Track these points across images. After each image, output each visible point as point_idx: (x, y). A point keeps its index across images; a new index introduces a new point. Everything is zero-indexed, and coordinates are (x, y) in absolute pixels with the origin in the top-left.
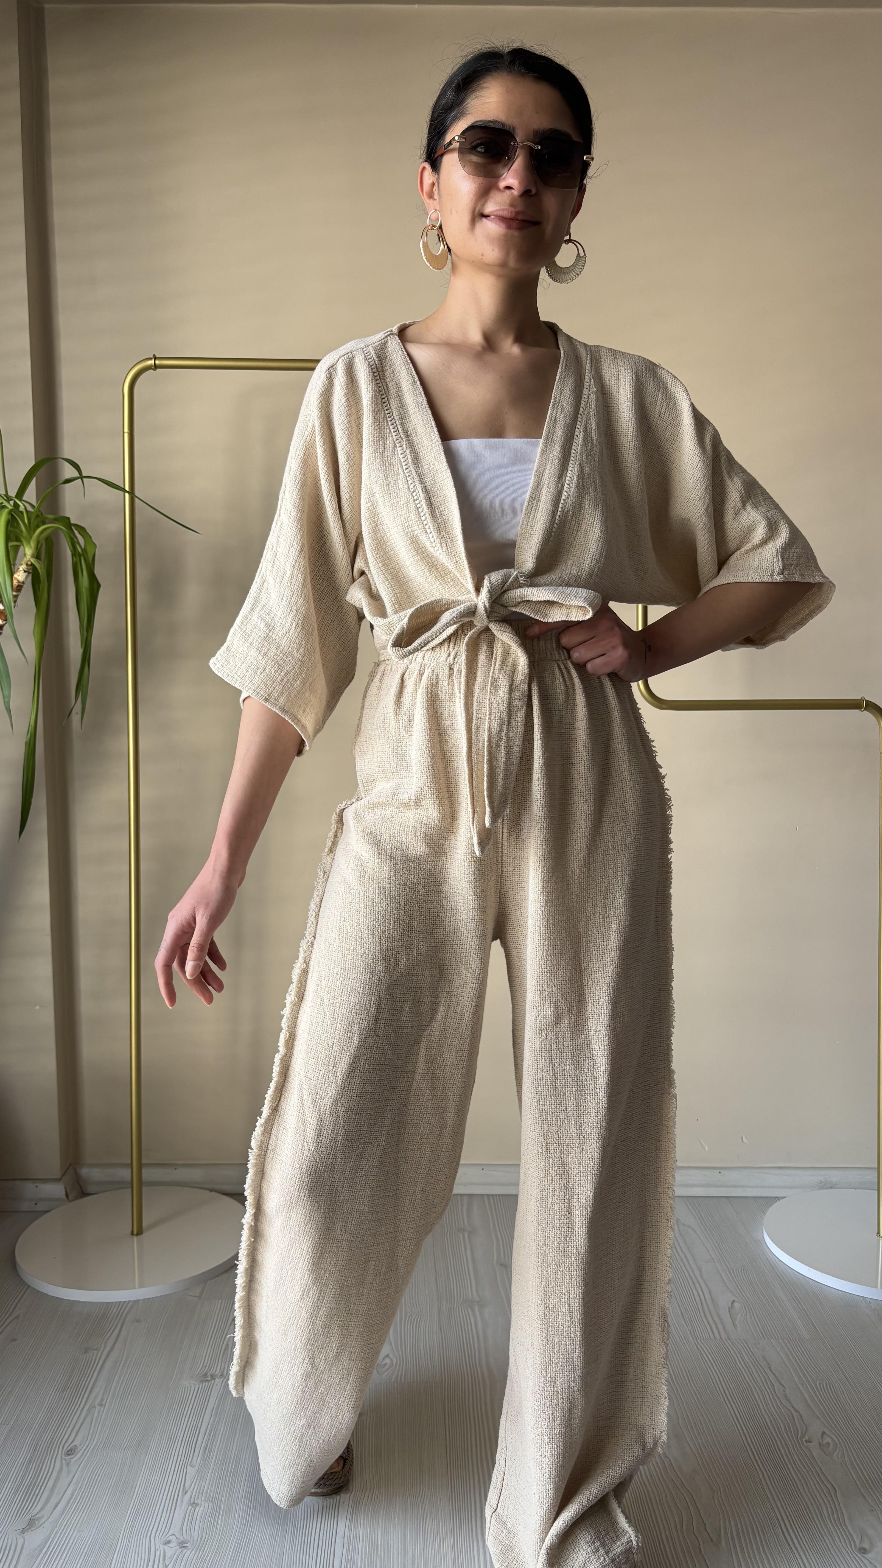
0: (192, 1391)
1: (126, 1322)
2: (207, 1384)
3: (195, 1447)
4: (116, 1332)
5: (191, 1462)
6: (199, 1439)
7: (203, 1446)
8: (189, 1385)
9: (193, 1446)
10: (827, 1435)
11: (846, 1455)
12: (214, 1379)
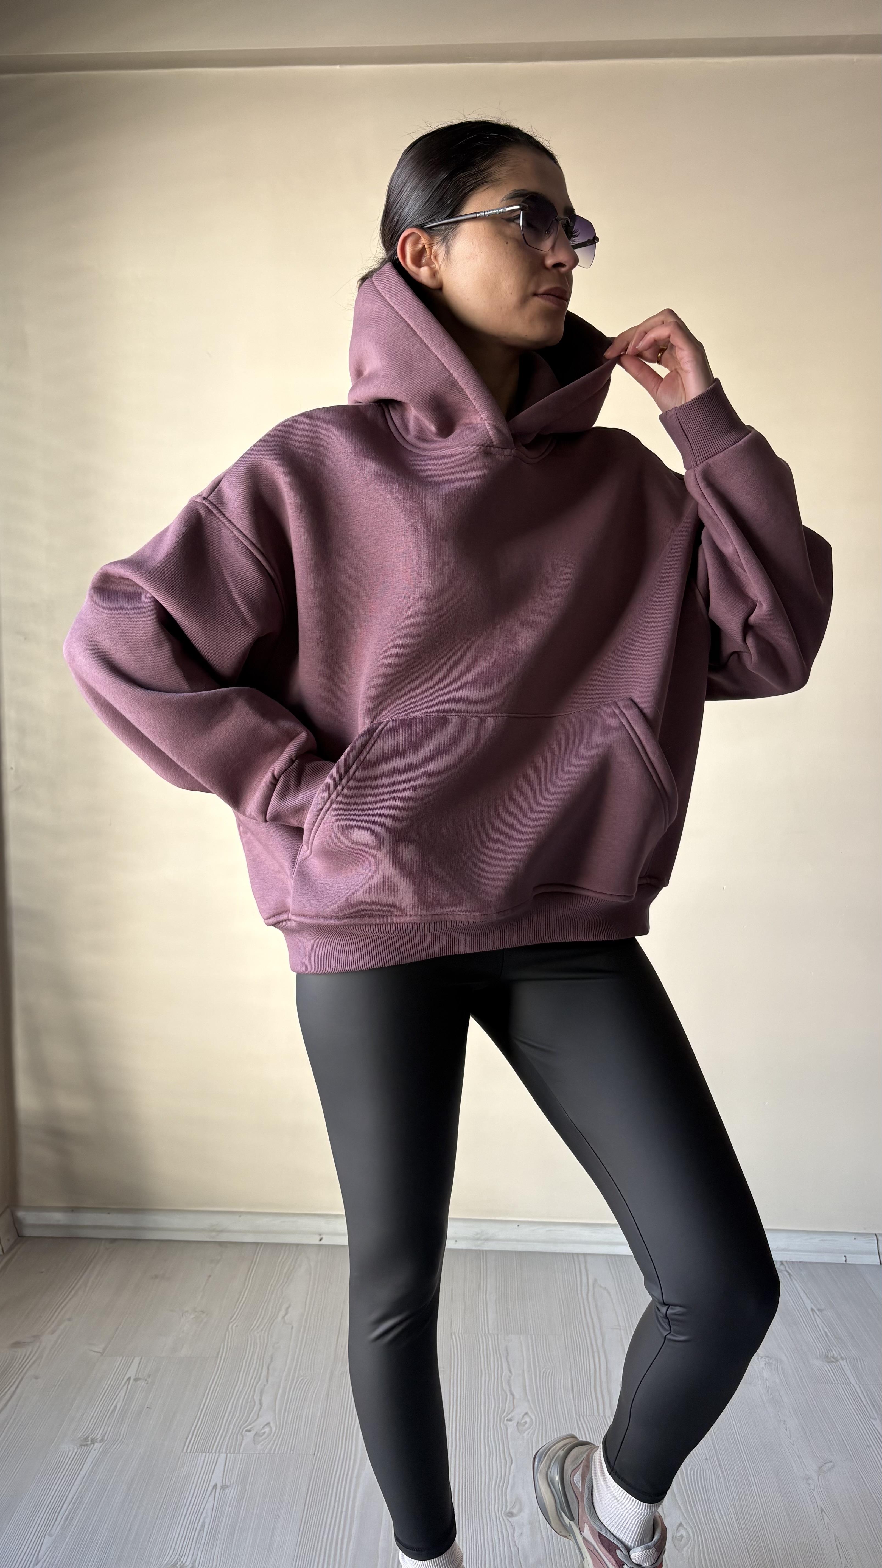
0: (69, 1456)
1: (25, 1377)
2: (85, 1448)
3: (58, 1516)
4: (13, 1389)
5: (50, 1532)
6: (63, 1508)
7: (65, 1515)
8: (67, 1449)
9: (56, 1514)
10: (683, 1526)
11: (696, 1550)
12: (94, 1444)
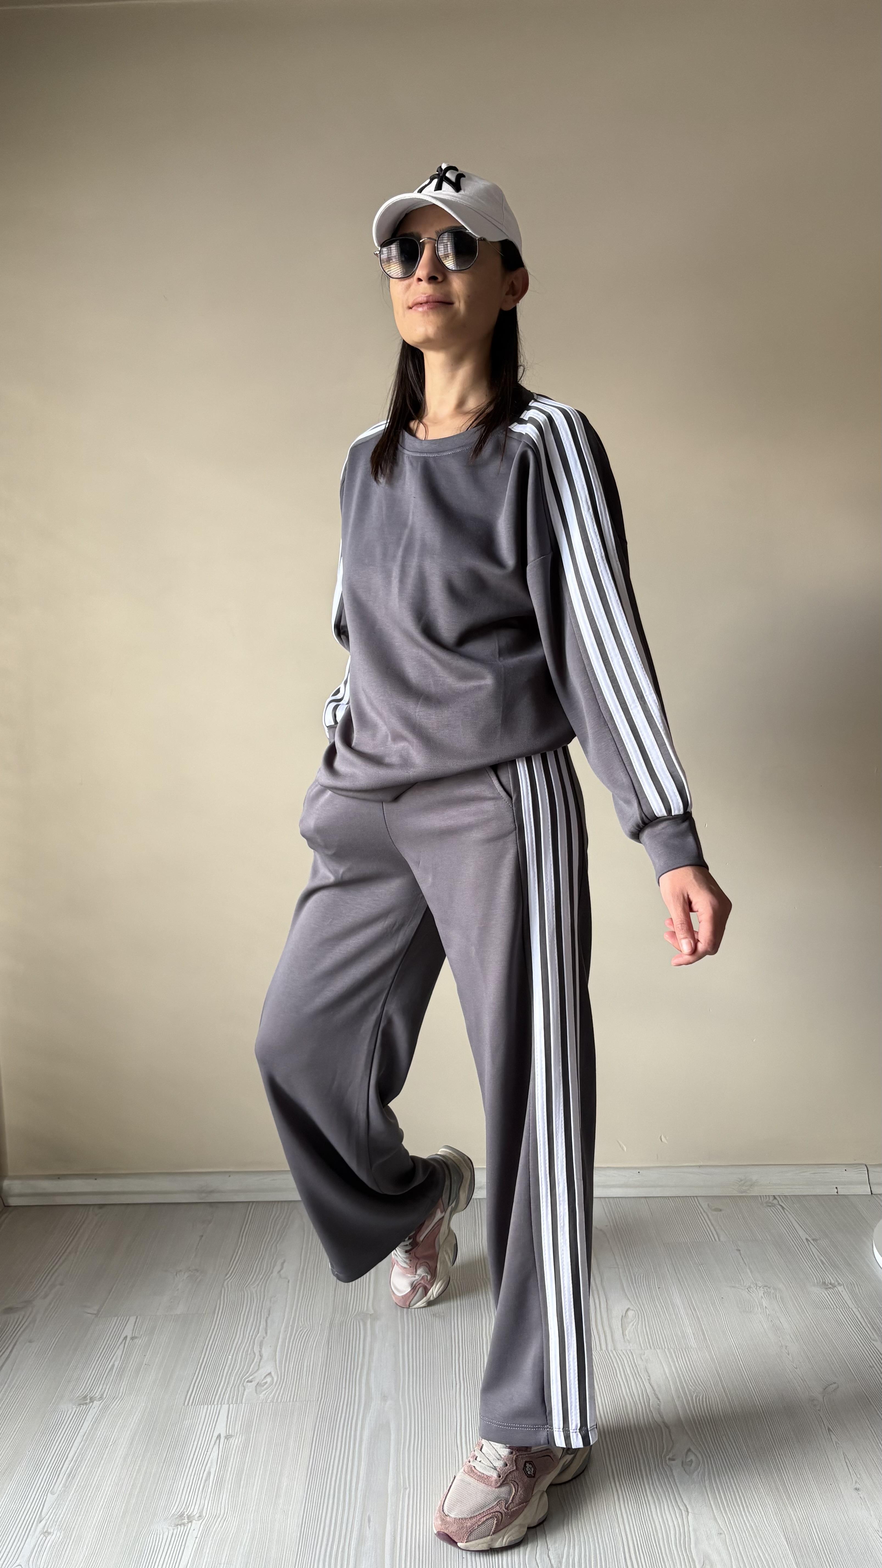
0: (68, 1415)
2: (85, 1407)
3: (60, 1473)
5: (52, 1490)
6: (64, 1466)
7: (67, 1473)
8: (66, 1409)
12: (93, 1402)
